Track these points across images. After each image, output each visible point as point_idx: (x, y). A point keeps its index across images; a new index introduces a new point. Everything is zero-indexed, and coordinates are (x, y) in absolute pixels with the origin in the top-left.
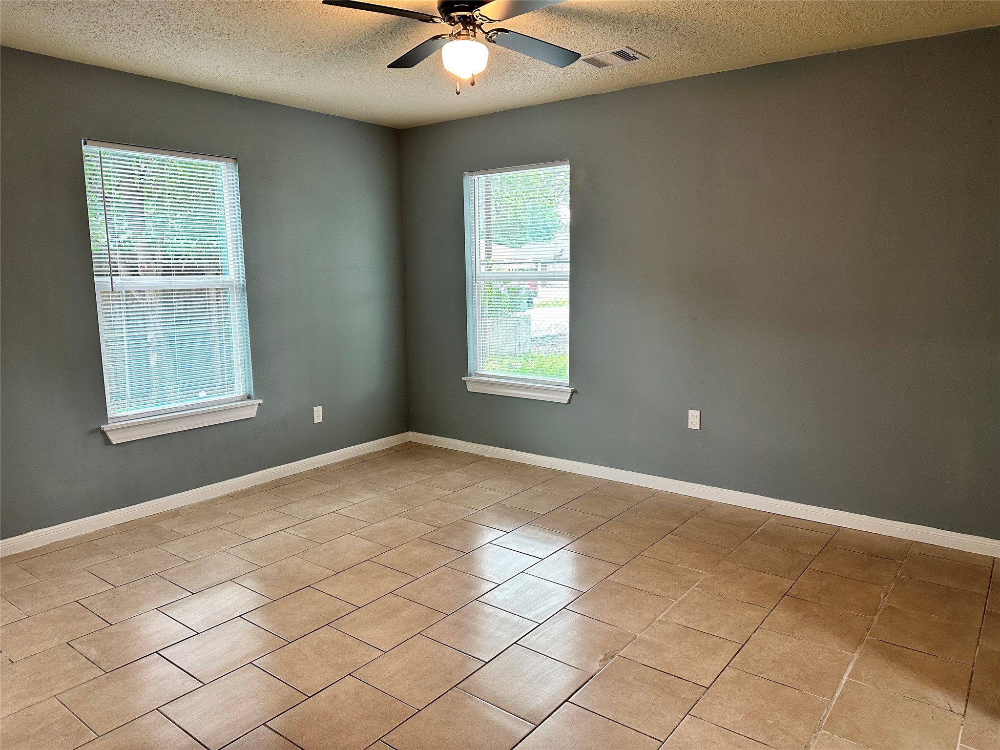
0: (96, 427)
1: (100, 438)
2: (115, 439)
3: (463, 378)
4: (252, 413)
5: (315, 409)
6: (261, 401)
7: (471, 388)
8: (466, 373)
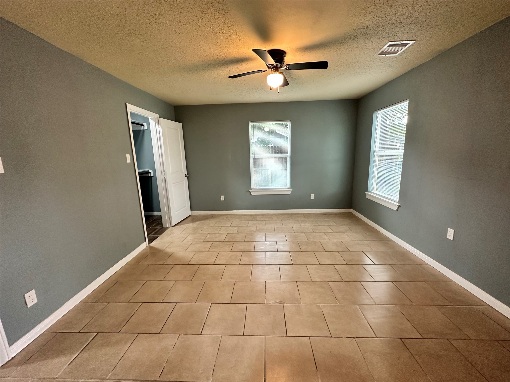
0: (248, 190)
1: (249, 193)
2: (252, 194)
3: (365, 193)
4: (289, 193)
5: (311, 195)
6: (292, 190)
7: (368, 197)
8: (367, 191)
